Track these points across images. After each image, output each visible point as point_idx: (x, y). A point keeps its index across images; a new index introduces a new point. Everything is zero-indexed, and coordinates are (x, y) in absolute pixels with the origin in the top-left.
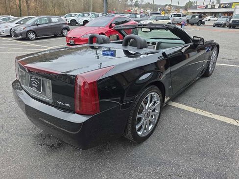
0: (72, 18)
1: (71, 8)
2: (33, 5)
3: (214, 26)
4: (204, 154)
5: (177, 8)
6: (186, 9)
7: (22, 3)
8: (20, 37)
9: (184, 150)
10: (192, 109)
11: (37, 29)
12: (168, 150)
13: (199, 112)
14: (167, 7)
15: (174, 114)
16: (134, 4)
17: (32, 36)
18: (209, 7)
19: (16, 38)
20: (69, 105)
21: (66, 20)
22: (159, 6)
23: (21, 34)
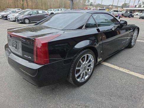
0: (51, 12)
1: (52, 6)
2: (30, 4)
3: (140, 18)
4: (120, 97)
5: (117, 7)
6: (122, 8)
7: (24, 3)
8: (20, 22)
9: (107, 93)
10: (116, 67)
11: (30, 17)
12: (96, 92)
13: (121, 69)
14: (110, 6)
15: (104, 69)
16: (89, 4)
17: (27, 21)
18: (137, 6)
19: (18, 22)
20: (30, 58)
21: (48, 13)
22: (105, 6)
23: (21, 20)
